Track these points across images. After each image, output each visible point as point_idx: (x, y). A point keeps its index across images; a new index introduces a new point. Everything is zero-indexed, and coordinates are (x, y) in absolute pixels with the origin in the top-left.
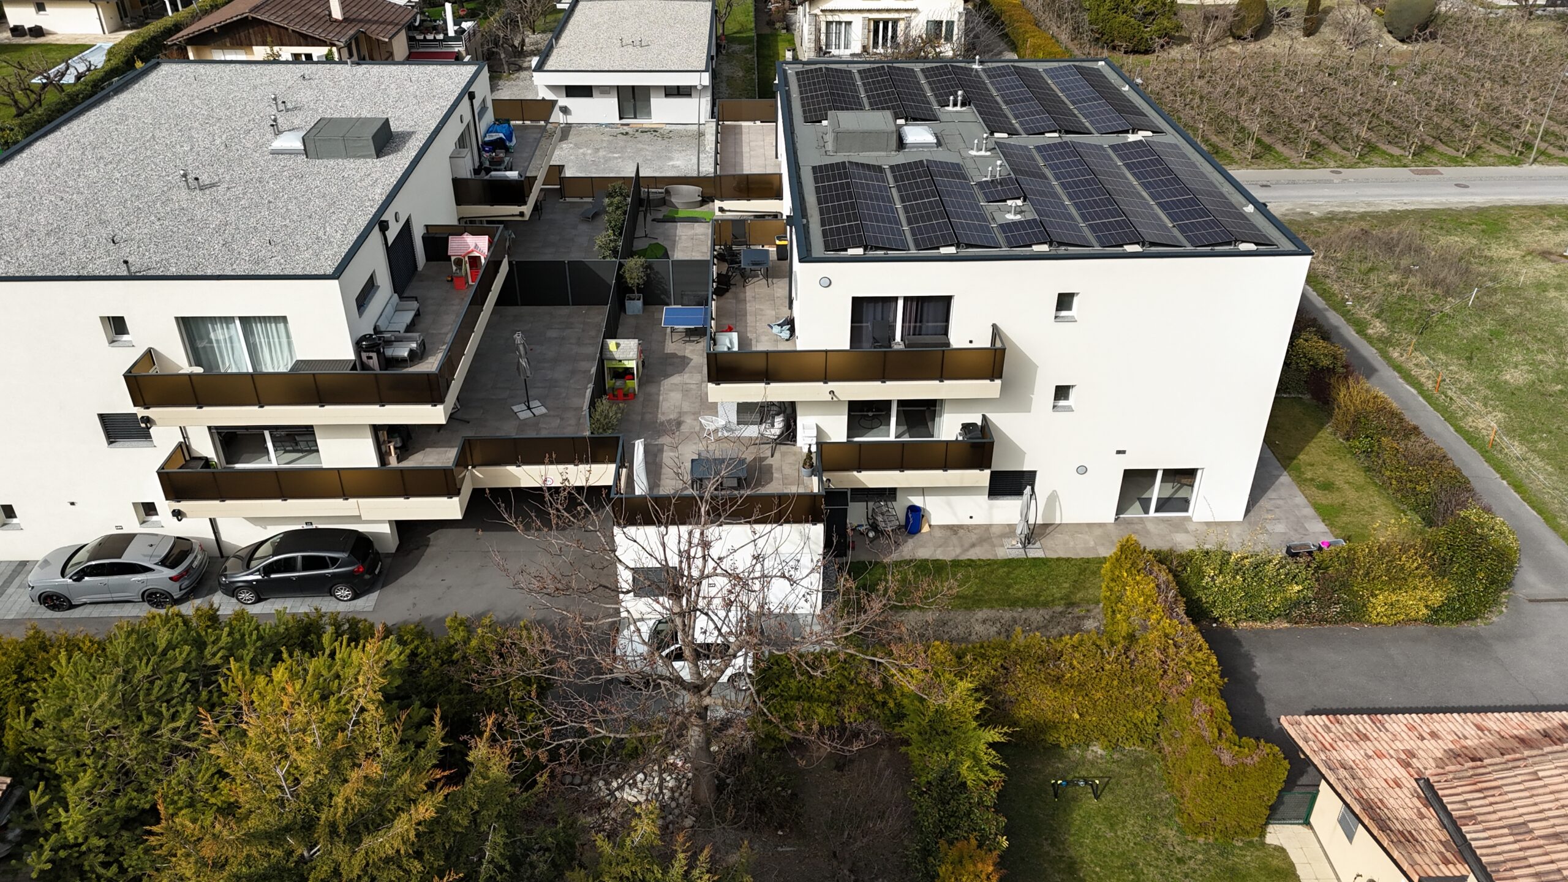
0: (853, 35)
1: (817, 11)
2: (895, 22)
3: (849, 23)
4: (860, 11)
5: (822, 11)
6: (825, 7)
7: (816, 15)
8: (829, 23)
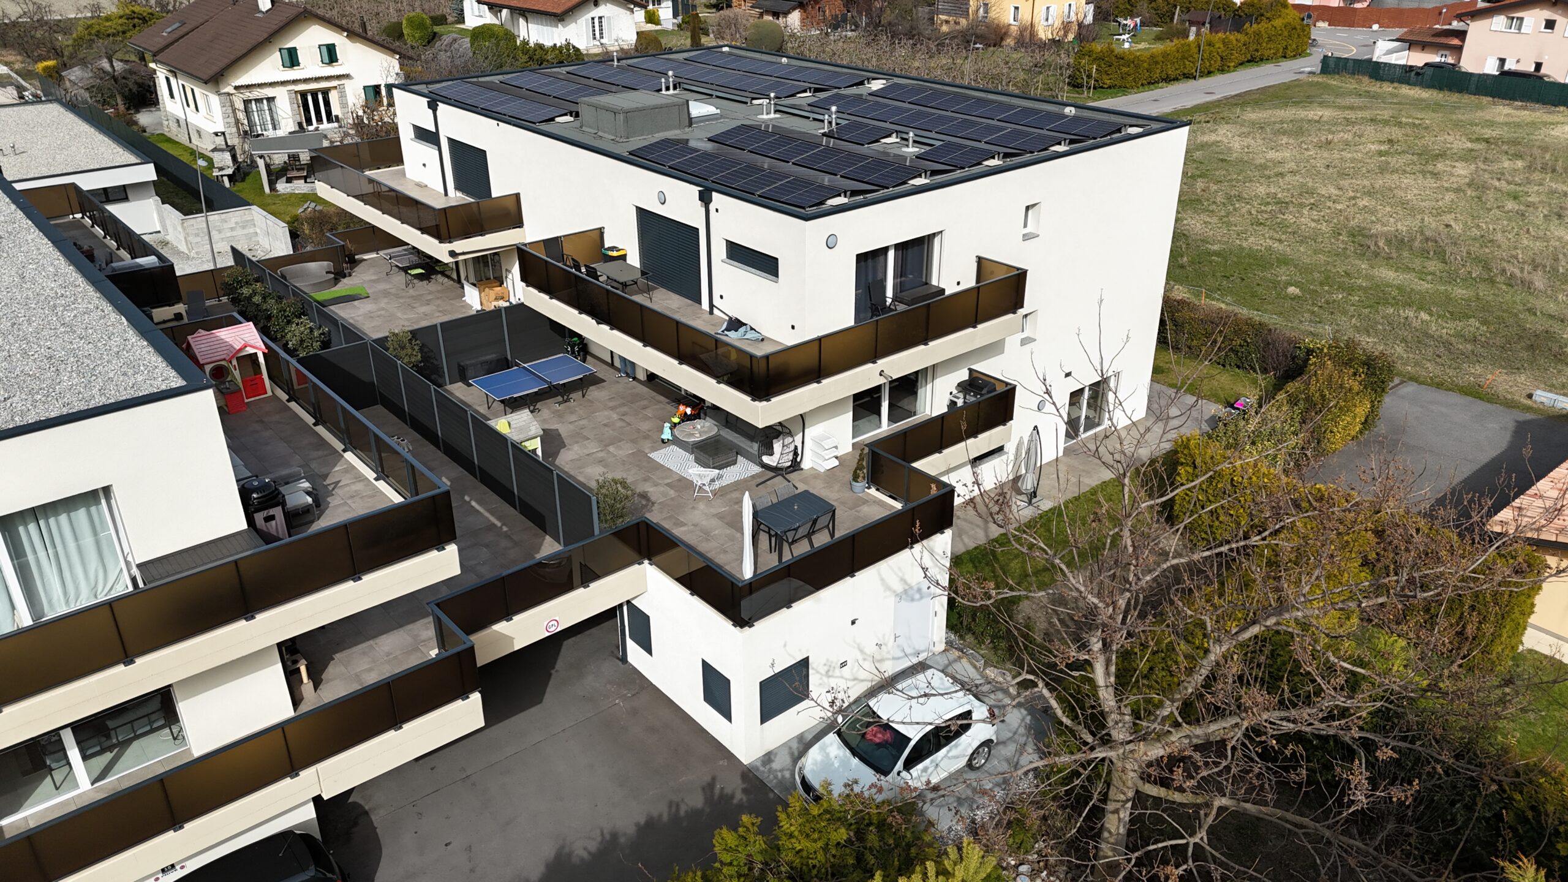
0: (280, 112)
1: (229, 89)
2: (325, 92)
3: (271, 100)
4: (283, 83)
5: (236, 88)
6: (239, 83)
7: (229, 94)
8: (247, 102)
